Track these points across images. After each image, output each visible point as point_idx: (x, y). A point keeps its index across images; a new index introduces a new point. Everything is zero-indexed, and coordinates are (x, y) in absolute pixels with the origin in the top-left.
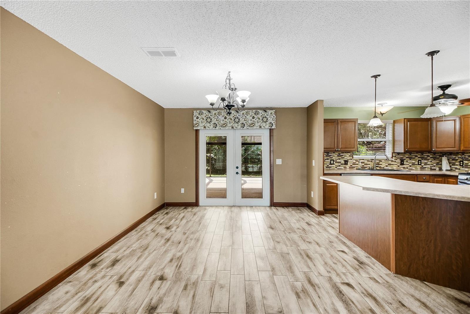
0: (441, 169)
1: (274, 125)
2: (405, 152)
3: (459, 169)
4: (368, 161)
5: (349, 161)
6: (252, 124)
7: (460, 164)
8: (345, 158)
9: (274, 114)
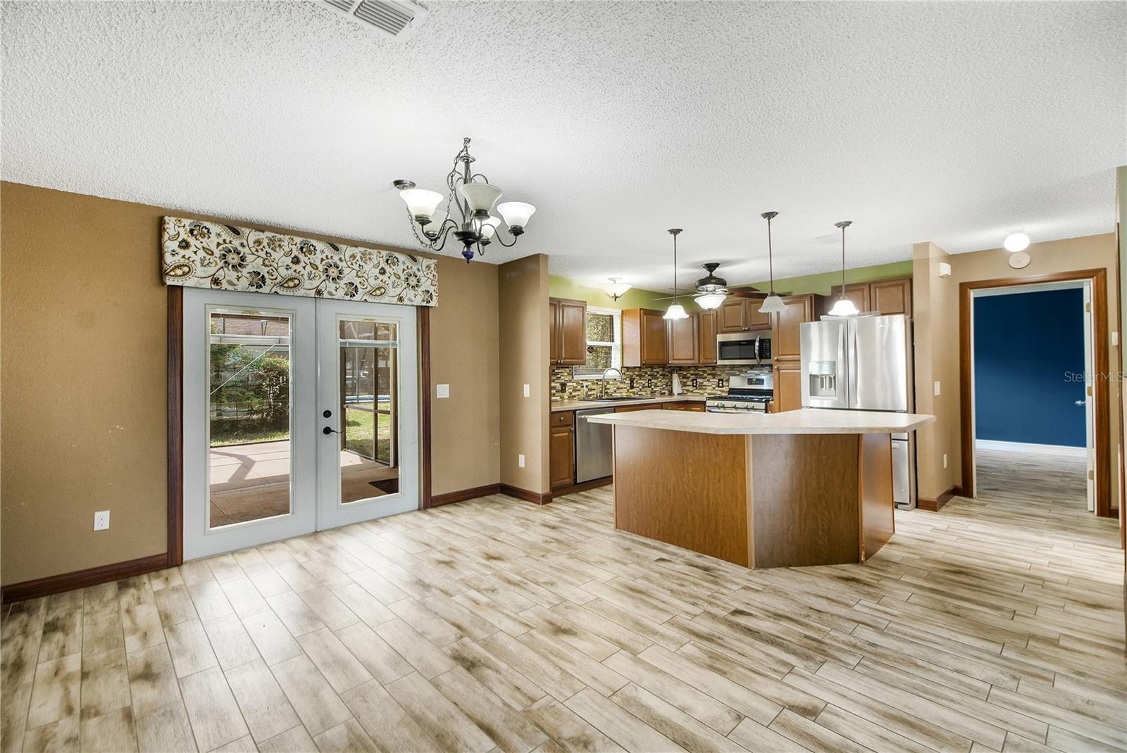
0: (671, 393)
1: (434, 298)
2: (643, 366)
3: (692, 391)
4: (593, 383)
5: (568, 384)
6: (379, 289)
7: (693, 383)
8: (562, 378)
9: (435, 269)
